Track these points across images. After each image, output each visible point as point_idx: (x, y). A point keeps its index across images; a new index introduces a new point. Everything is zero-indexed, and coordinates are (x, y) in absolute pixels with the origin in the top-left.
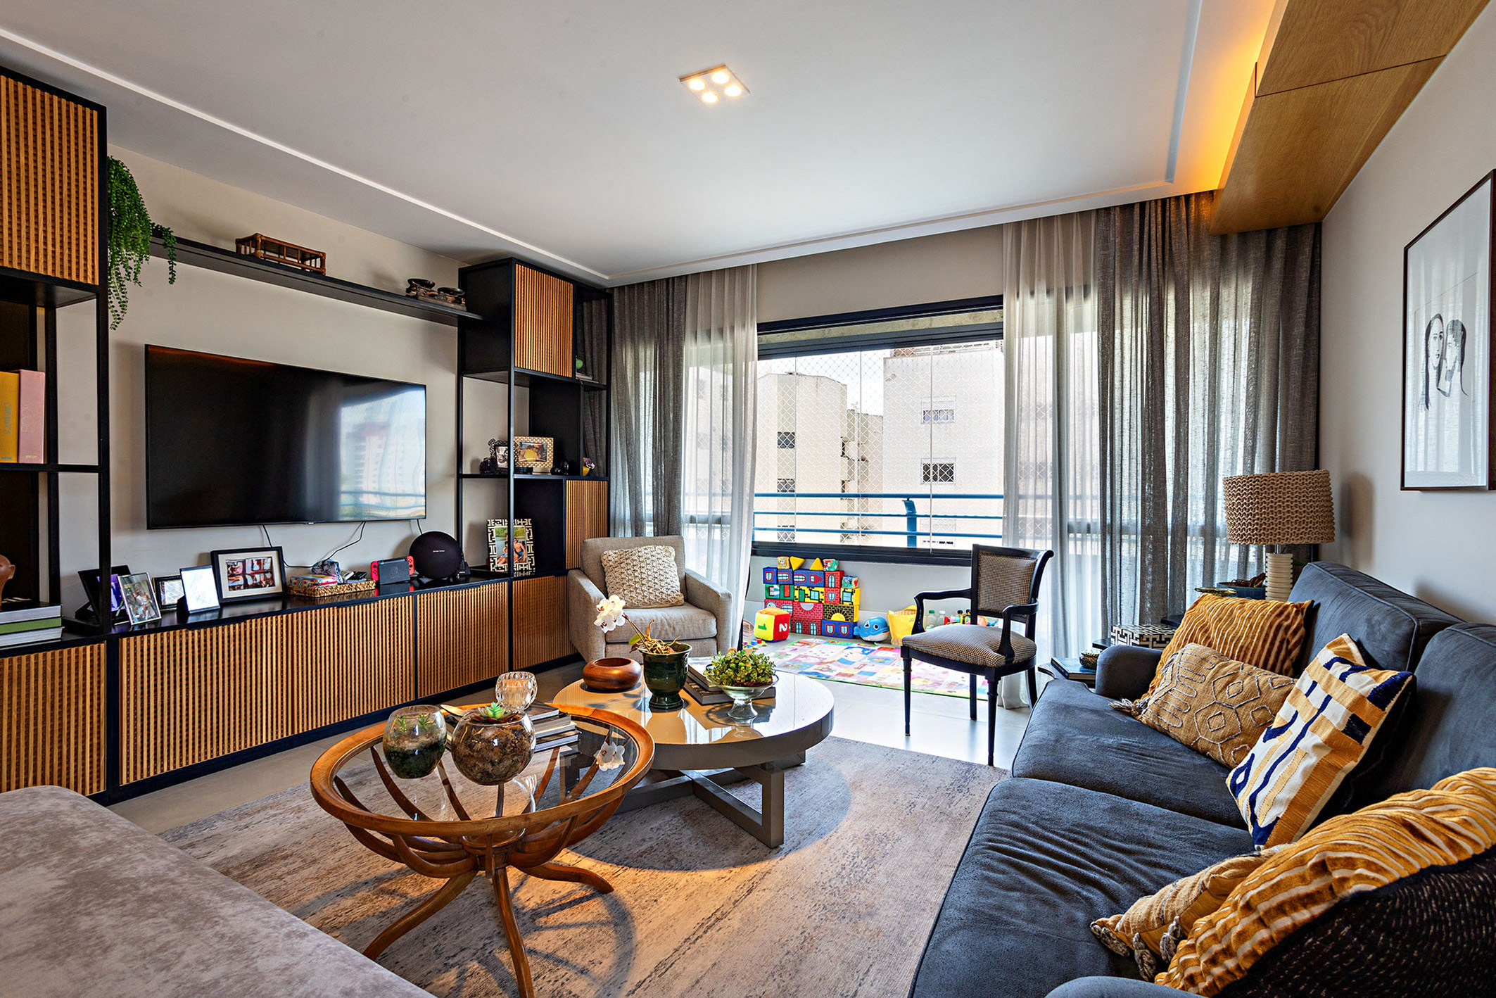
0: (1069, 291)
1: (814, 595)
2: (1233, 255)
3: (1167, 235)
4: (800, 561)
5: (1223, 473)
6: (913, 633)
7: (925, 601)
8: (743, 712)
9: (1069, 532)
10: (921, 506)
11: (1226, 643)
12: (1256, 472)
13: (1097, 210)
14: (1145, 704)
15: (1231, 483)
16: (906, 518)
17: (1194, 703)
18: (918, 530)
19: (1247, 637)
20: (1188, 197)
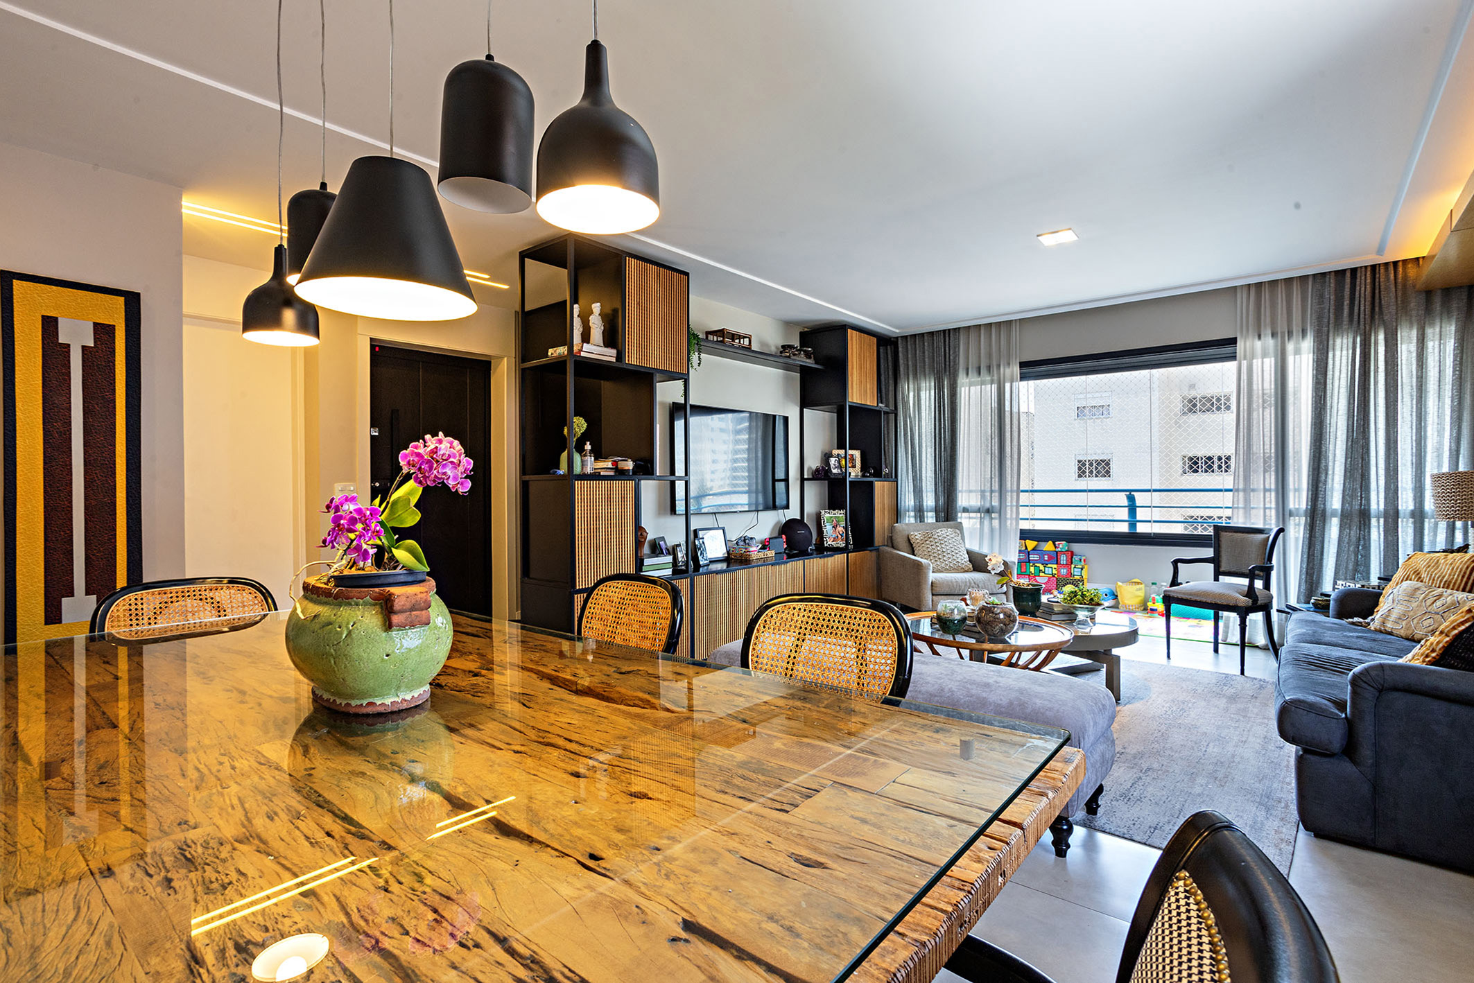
0: (1290, 334)
1: (1048, 571)
2: (1437, 306)
3: (1377, 291)
4: (1035, 543)
5: (1430, 469)
6: (1171, 586)
7: (1179, 565)
8: (1083, 623)
9: (1290, 515)
10: (1140, 499)
11: (1434, 580)
12: (1461, 469)
13: (1314, 275)
14: (1373, 619)
15: (1437, 478)
16: (1127, 509)
17: (1411, 613)
18: (1138, 518)
19: (1450, 575)
20: (1395, 263)
